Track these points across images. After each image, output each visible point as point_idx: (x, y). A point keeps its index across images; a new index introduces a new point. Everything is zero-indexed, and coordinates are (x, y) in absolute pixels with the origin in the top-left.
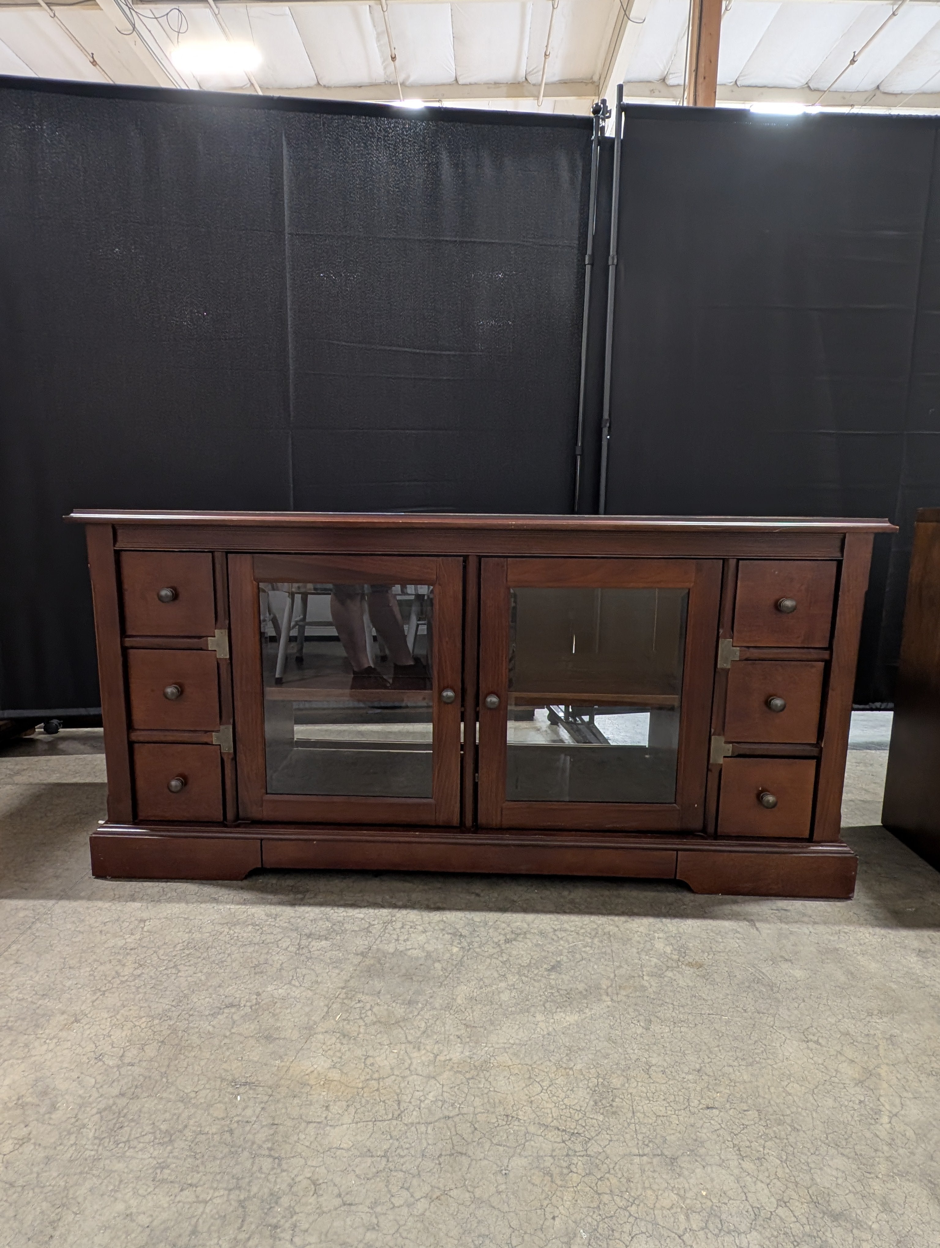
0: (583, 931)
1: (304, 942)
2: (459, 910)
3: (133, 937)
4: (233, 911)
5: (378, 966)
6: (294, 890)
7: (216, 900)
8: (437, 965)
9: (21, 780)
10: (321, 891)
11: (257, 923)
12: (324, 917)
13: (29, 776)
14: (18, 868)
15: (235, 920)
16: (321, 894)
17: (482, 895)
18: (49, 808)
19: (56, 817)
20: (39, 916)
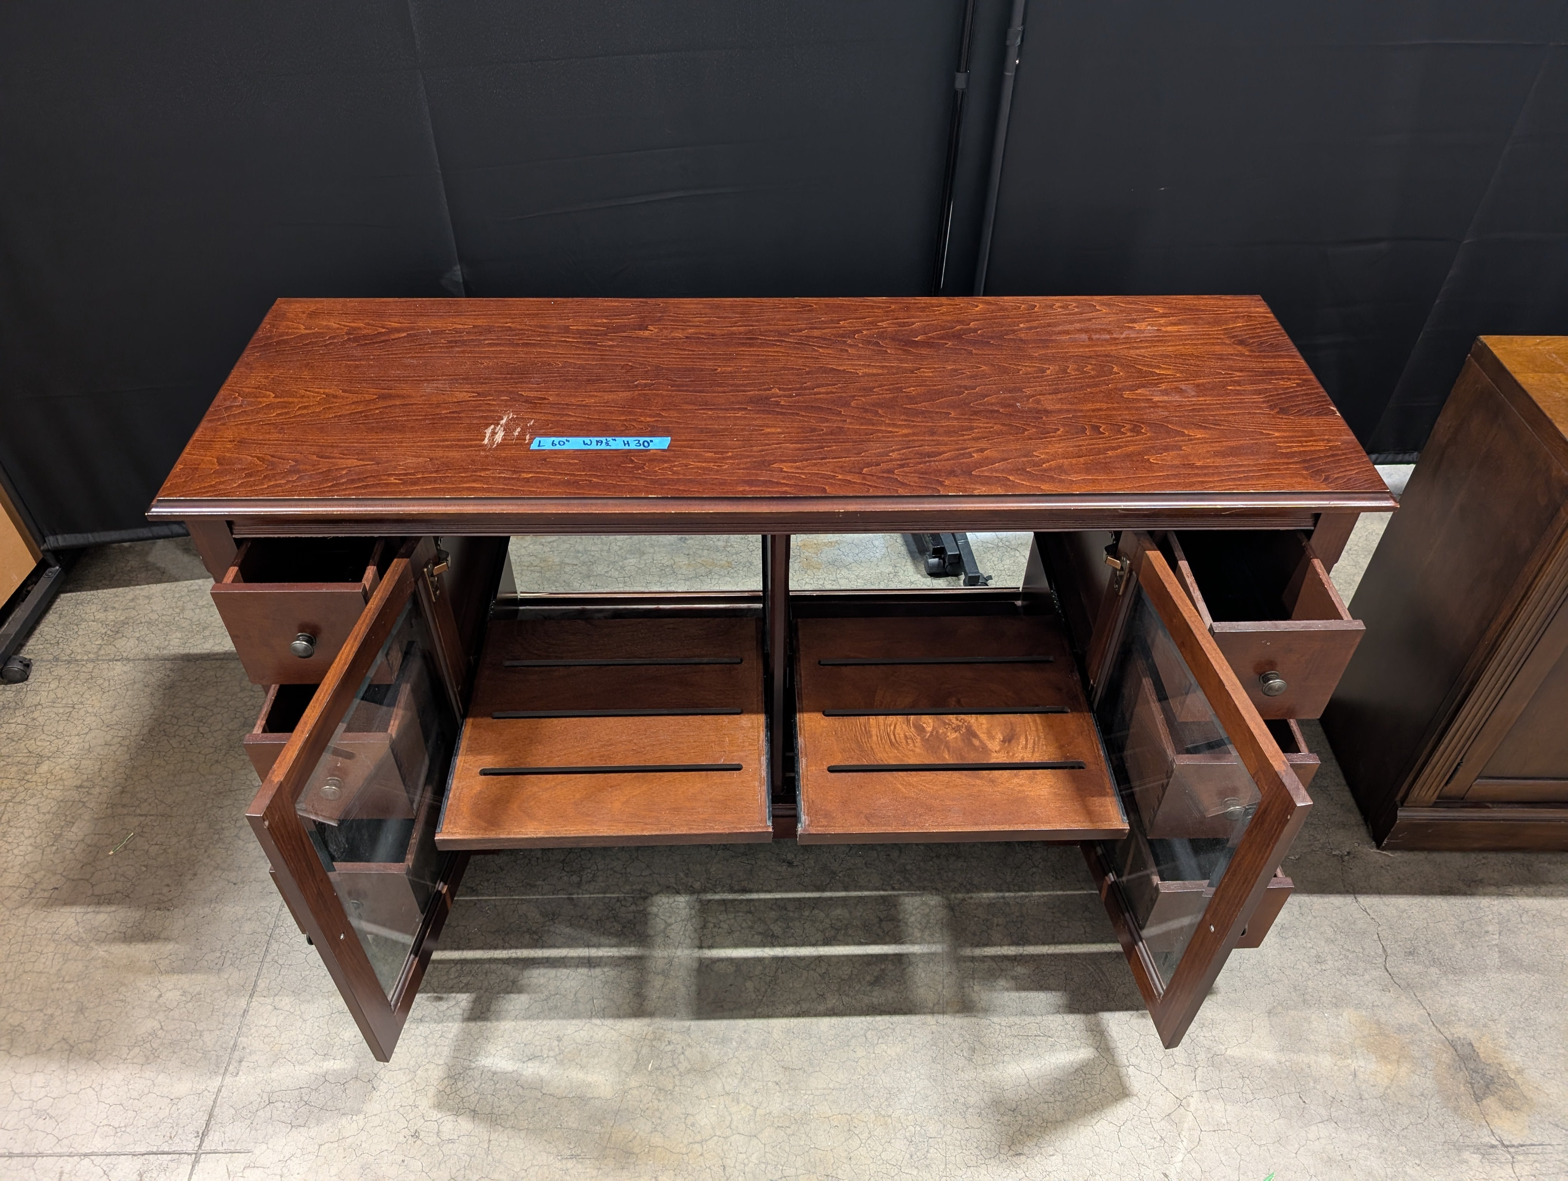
0: (912, 919)
4: (500, 909)
5: (683, 989)
6: (565, 869)
8: (749, 985)
9: (129, 649)
10: (600, 867)
11: (534, 929)
12: (610, 914)
13: (138, 639)
14: (206, 843)
15: (507, 925)
16: (599, 873)
17: (795, 864)
18: (196, 715)
19: (215, 735)
20: (270, 931)
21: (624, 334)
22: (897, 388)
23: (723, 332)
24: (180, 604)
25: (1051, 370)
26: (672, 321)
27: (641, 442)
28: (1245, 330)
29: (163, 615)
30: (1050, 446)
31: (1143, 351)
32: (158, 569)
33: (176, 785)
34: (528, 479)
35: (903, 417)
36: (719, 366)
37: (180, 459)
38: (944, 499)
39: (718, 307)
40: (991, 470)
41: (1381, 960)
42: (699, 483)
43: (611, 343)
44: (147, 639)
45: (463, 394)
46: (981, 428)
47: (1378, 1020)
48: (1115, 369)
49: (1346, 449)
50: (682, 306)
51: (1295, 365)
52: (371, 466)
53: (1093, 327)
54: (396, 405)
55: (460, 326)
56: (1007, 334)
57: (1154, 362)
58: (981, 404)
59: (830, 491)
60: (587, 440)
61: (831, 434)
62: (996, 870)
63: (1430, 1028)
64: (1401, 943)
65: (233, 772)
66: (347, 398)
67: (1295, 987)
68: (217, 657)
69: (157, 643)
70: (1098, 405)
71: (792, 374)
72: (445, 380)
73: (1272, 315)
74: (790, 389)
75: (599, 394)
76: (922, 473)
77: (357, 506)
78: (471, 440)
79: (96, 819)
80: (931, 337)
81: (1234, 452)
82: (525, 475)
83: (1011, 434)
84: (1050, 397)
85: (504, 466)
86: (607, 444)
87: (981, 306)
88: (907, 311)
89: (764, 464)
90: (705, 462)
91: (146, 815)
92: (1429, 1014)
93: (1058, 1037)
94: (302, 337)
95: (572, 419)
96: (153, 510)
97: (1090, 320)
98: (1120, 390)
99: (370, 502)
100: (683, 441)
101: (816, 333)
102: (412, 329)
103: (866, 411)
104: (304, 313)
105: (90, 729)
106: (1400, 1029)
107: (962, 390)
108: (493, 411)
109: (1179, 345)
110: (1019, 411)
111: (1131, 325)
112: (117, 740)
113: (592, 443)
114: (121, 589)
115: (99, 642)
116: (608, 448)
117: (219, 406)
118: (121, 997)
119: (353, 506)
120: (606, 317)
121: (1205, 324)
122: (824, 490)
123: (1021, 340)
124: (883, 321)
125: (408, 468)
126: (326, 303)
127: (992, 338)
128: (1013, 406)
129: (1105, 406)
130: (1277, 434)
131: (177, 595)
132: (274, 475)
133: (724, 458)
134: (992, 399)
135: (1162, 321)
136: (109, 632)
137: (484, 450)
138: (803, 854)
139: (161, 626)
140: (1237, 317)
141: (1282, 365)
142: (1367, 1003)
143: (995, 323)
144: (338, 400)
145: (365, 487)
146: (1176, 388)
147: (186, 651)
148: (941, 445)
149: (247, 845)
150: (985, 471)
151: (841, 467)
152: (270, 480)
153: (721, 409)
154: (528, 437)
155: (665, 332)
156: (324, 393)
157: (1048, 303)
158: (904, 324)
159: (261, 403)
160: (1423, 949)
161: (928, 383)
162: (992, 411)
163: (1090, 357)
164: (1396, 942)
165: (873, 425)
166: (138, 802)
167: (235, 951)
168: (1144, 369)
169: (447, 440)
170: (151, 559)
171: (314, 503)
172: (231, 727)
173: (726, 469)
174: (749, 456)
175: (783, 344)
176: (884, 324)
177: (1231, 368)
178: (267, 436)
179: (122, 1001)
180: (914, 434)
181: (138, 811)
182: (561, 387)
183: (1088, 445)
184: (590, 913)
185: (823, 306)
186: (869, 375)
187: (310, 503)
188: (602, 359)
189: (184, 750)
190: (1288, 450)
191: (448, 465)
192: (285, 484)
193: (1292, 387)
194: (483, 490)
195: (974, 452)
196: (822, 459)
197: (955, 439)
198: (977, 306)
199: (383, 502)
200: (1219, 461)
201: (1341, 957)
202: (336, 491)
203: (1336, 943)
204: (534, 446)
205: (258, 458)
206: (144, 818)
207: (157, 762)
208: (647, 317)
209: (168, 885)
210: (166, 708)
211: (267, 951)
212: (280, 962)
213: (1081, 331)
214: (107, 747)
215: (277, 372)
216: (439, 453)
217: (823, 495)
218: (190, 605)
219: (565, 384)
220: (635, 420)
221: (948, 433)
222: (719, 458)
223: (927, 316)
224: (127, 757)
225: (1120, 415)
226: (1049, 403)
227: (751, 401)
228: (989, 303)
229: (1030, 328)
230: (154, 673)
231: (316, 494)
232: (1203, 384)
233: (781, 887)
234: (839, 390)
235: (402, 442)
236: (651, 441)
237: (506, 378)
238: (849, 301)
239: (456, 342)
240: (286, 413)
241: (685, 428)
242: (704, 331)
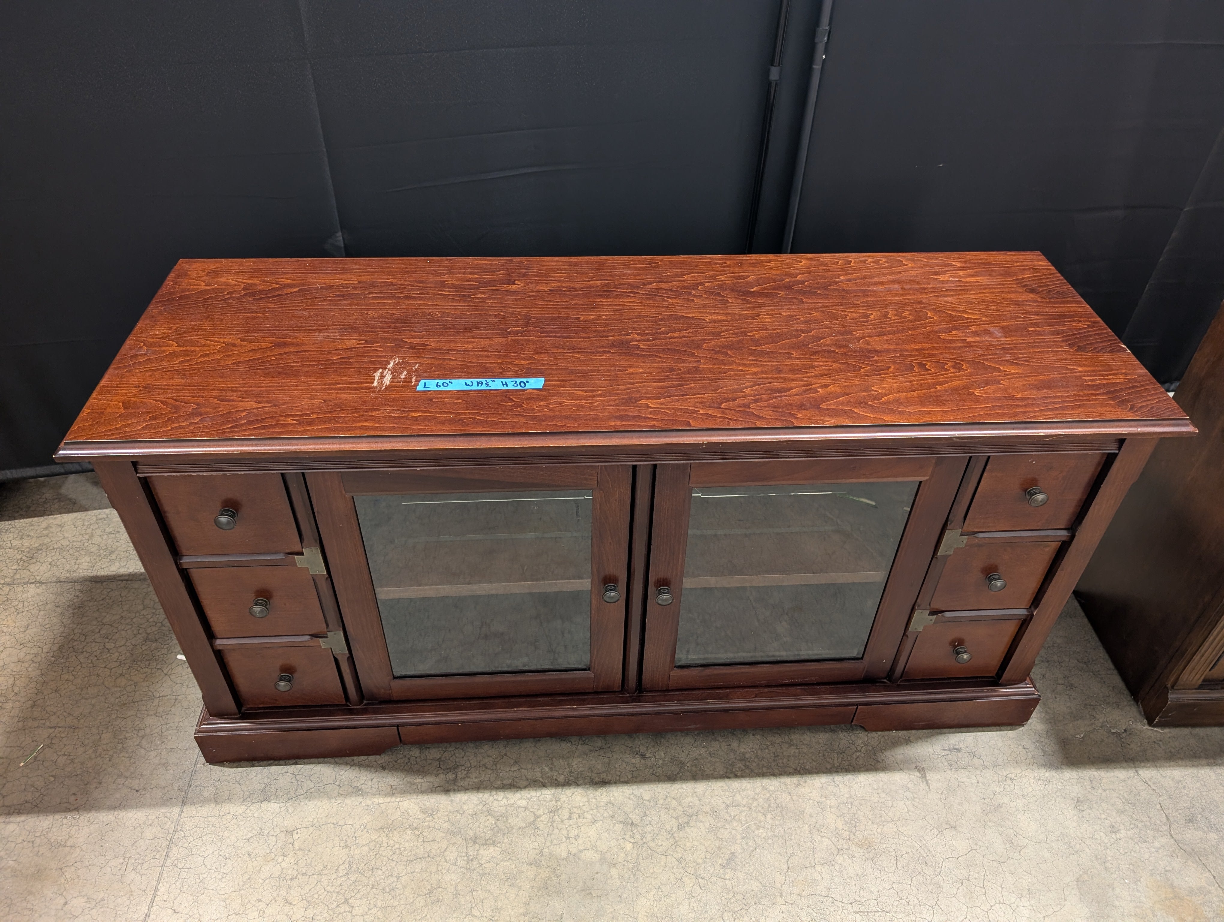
0: (755, 804)
1: (472, 851)
2: (626, 782)
3: (287, 860)
4: (383, 806)
5: (554, 878)
6: (442, 766)
7: (358, 791)
8: (614, 872)
9: (42, 573)
10: (473, 765)
11: (415, 825)
12: (484, 809)
13: (50, 563)
14: (111, 753)
15: (390, 822)
16: (473, 770)
17: (647, 756)
18: (103, 632)
19: (119, 650)
20: (170, 835)
21: (494, 288)
22: (742, 332)
23: (582, 286)
24: (89, 531)
25: (874, 315)
26: (536, 276)
27: (518, 383)
28: (1033, 280)
29: (73, 541)
30: (885, 381)
31: (950, 298)
32: (70, 500)
33: (83, 698)
34: (416, 417)
35: (750, 358)
36: (582, 315)
37: (88, 404)
38: (798, 430)
39: (576, 264)
40: (837, 404)
41: (1166, 828)
42: (575, 419)
43: (483, 296)
44: (58, 563)
45: (352, 342)
46: (821, 366)
47: (1172, 885)
48: (929, 314)
49: (1143, 381)
50: (544, 264)
51: (1079, 310)
52: (269, 408)
53: (903, 278)
54: (291, 352)
55: (346, 282)
56: (830, 285)
57: (962, 308)
58: (817, 345)
59: (694, 424)
60: (469, 381)
61: (689, 373)
62: (824, 755)
63: (1216, 890)
64: (1181, 812)
65: (136, 684)
66: (245, 346)
67: (1096, 857)
68: (122, 578)
69: (68, 567)
70: (920, 346)
71: (648, 321)
72: (335, 329)
73: (1053, 268)
74: (647, 334)
75: (476, 340)
76: (775, 407)
77: (256, 445)
78: (361, 383)
79: (8, 732)
80: (765, 288)
81: (1047, 385)
82: (413, 415)
83: (849, 371)
84: (878, 339)
85: (393, 406)
86: (487, 385)
87: (804, 262)
88: (740, 266)
89: (631, 401)
90: (578, 400)
91: (55, 728)
92: (1214, 877)
93: (895, 912)
94: (202, 292)
95: (453, 363)
96: (61, 452)
97: (900, 273)
98: (936, 332)
99: (268, 442)
100: (556, 381)
101: (664, 285)
102: (303, 284)
103: (717, 352)
104: (204, 271)
105: (5, 648)
106: (1191, 891)
107: (799, 333)
108: (380, 356)
109: (980, 293)
110: (852, 351)
111: (935, 277)
112: (29, 657)
113: (474, 384)
114: (36, 518)
115: (15, 567)
116: (488, 388)
117: (125, 355)
118: (29, 906)
119: (252, 445)
120: (477, 273)
121: (998, 275)
122: (689, 424)
123: (844, 290)
124: (721, 275)
125: (304, 409)
126: (224, 263)
127: (819, 288)
128: (846, 346)
129: (926, 346)
130: (1080, 369)
131: (87, 523)
132: (177, 418)
133: (594, 396)
134: (828, 341)
135: (962, 273)
136: (24, 558)
137: (374, 392)
138: (654, 746)
139: (71, 551)
140: (1024, 269)
141: (1071, 309)
142: (1160, 869)
143: (819, 276)
144: (237, 349)
145: (264, 428)
146: (985, 330)
147: (94, 573)
148: (789, 381)
149: (149, 753)
150: (831, 404)
151: (701, 403)
152: (173, 423)
153: (587, 352)
154: (414, 380)
155: (531, 286)
156: (223, 342)
157: (861, 259)
158: (740, 278)
159: (164, 351)
160: (1200, 816)
161: (768, 327)
162: (829, 352)
163: (906, 304)
164: (1176, 811)
165: (725, 364)
166: (47, 715)
167: (137, 857)
168: (954, 314)
169: (339, 384)
170: (63, 491)
171: (215, 443)
172: (134, 643)
173: (597, 407)
174: (617, 394)
175: (637, 295)
176: (722, 278)
177: (1027, 312)
178: (171, 382)
179: (30, 909)
180: (763, 372)
181: (48, 724)
182: (441, 334)
183: (918, 380)
184: (465, 807)
185: (668, 263)
186: (715, 321)
187: (212, 443)
188: (477, 310)
189: (91, 665)
190: (1094, 383)
191: (341, 406)
192: (188, 426)
193: (1085, 328)
194: (375, 428)
195: (819, 387)
196: (683, 395)
197: (800, 376)
198: (801, 262)
199: (280, 442)
200: (1035, 393)
201: (1132, 826)
202: (236, 432)
203: (1126, 813)
204: (420, 388)
205: (162, 402)
206: (53, 730)
207: (66, 676)
208: (513, 273)
209: (74, 794)
210: (75, 626)
211: (167, 855)
212: (180, 866)
213: (893, 282)
214: (20, 664)
215: (180, 324)
216: (332, 395)
217: (689, 428)
218: (98, 532)
219: (444, 332)
220: (510, 363)
221: (793, 371)
222: (590, 396)
223: (759, 270)
224: (38, 672)
225: (941, 354)
226: (877, 343)
227: (613, 345)
228: (811, 259)
229: (850, 280)
230: (64, 595)
231: (217, 435)
232: (1007, 327)
233: (636, 778)
234: (691, 335)
235: (297, 386)
236: (527, 382)
237: (390, 327)
238: (690, 258)
239: (343, 296)
240: (188, 361)
241: (557, 370)
242: (564, 285)
